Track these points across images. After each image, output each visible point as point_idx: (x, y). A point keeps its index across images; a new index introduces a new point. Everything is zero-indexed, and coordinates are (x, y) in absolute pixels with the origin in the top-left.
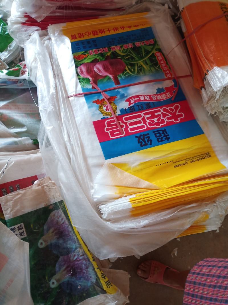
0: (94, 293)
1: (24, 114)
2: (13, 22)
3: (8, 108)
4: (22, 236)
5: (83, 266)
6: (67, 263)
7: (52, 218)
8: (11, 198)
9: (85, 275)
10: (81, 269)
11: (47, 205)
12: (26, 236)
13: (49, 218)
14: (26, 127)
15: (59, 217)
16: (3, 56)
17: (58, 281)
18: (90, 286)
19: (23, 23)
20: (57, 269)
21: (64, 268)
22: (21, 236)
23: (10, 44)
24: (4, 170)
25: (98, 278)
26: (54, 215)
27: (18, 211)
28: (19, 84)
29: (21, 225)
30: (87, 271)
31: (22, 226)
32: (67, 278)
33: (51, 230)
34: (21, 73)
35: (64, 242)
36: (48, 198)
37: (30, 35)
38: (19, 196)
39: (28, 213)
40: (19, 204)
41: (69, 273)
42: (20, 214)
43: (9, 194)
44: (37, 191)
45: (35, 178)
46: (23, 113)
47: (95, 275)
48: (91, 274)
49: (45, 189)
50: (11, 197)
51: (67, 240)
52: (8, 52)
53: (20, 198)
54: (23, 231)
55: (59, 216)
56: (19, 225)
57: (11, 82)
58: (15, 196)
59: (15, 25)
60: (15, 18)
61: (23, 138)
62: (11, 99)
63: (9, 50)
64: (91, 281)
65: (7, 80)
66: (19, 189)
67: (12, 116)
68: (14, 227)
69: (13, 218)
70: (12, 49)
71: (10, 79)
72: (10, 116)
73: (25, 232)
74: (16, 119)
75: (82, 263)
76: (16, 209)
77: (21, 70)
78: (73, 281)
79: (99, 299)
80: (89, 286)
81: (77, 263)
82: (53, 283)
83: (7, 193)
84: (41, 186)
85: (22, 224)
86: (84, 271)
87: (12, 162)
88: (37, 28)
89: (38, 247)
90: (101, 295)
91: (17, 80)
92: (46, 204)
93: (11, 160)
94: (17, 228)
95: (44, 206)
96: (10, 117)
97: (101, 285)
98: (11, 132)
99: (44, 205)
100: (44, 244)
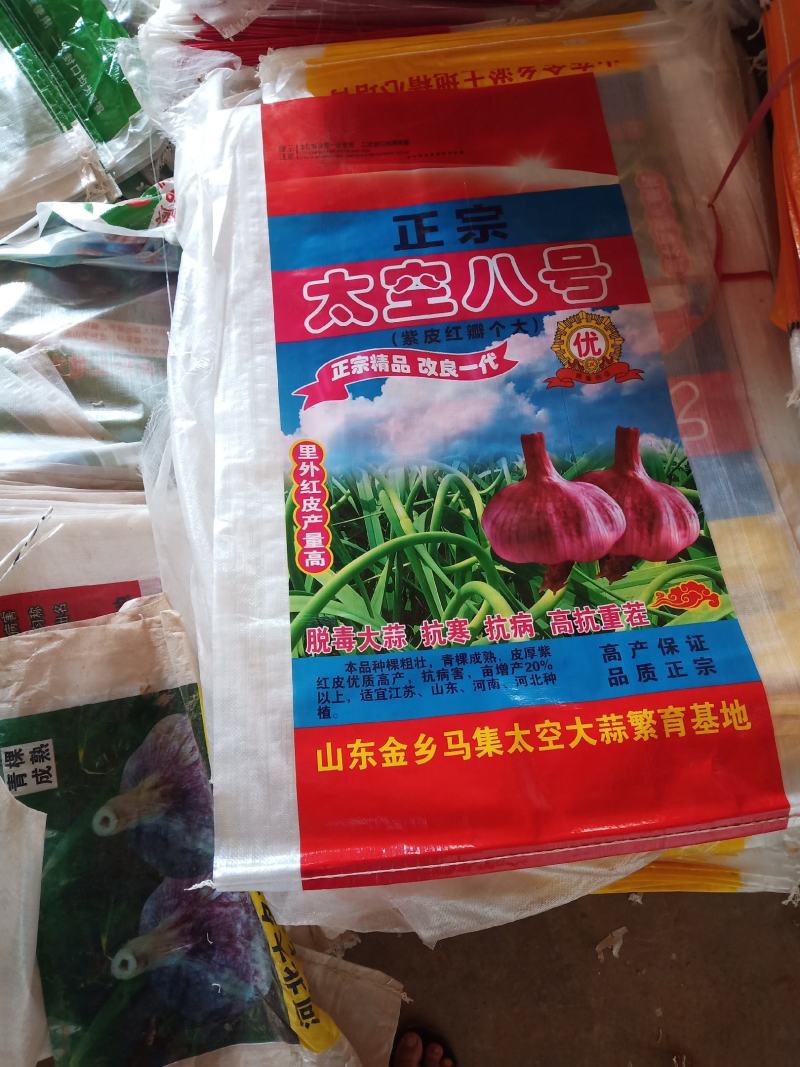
0: (261, 1029)
1: (146, 362)
2: (155, 38)
3: (95, 335)
4: (41, 782)
5: (239, 926)
6: (184, 903)
7: (161, 740)
8: (26, 646)
9: (240, 959)
10: (231, 936)
11: (149, 691)
12: (54, 785)
13: (151, 735)
14: (140, 407)
15: (186, 739)
16: (109, 152)
17: (141, 959)
18: (251, 1001)
19: (187, 42)
20: (146, 918)
21: (173, 918)
22: (38, 783)
23: (137, 115)
24: (20, 548)
25: (278, 981)
26: (170, 730)
27: (39, 697)
28: (145, 255)
29: (42, 746)
30: (248, 948)
31: (47, 750)
32: (175, 955)
33: (151, 780)
34: (155, 216)
35: (189, 831)
36: (157, 668)
37: (200, 80)
38: (55, 644)
39: (76, 710)
40: (48, 674)
41: (187, 942)
42: (47, 707)
43: (24, 635)
44: (124, 638)
45: (131, 590)
46: (142, 358)
47: (270, 971)
48: (257, 963)
49: (155, 633)
50: (25, 643)
51: (200, 827)
52: (126, 139)
53: (54, 652)
54: (49, 768)
55: (185, 736)
56: (37, 744)
57: (119, 245)
58: (41, 642)
59: (159, 47)
60: (162, 26)
61: (122, 445)
62: (110, 306)
63: (131, 134)
64: (256, 987)
65: (106, 240)
66: (65, 621)
67: (101, 366)
68: (20, 750)
69: (19, 718)
70: (137, 130)
71: (116, 237)
72: (96, 364)
73: (53, 771)
74: (112, 377)
75: (235, 917)
76: (34, 689)
77: (159, 205)
78: (197, 973)
79: (271, 1054)
80: (249, 1002)
81: (221, 913)
82: (125, 964)
83: (19, 630)
84: (140, 622)
85: (50, 742)
86: (240, 946)
87: (58, 524)
88: (227, 57)
89: (90, 831)
90: (282, 1044)
91: (139, 242)
92: (149, 687)
93: (54, 516)
94: (30, 752)
95: (137, 693)
96: (93, 368)
97: (283, 1008)
98: (90, 420)
99: (141, 689)
100: (113, 822)
